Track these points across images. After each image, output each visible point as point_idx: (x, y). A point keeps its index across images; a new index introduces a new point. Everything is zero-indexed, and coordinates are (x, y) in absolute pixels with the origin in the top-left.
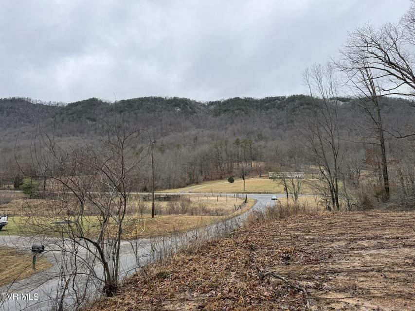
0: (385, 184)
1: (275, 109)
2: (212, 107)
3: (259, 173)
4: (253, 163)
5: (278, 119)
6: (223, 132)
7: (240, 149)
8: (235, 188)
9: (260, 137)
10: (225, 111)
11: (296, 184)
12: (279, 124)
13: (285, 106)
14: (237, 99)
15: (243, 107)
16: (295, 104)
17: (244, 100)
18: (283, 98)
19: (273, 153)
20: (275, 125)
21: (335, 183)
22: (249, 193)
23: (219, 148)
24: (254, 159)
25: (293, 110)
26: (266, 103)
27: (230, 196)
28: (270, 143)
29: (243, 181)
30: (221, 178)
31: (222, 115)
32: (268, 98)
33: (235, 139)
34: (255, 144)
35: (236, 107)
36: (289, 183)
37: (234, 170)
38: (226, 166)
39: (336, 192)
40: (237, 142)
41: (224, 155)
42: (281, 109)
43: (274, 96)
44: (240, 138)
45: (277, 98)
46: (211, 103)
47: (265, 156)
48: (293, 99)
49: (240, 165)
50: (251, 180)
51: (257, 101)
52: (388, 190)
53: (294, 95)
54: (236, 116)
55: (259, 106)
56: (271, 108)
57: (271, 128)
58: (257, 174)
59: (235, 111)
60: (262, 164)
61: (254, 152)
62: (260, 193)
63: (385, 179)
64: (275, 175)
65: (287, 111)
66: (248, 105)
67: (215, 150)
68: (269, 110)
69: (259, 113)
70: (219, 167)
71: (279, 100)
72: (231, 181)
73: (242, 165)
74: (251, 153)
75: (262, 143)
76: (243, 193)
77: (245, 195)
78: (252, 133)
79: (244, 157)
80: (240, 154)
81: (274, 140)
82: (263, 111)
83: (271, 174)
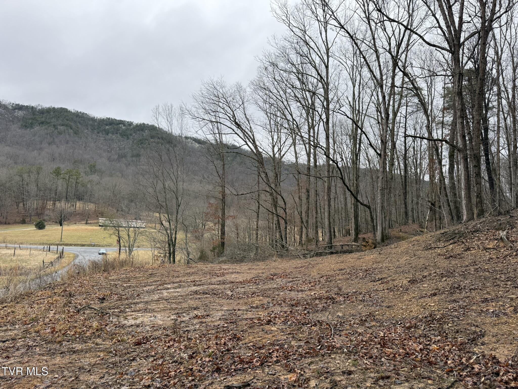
0: (222, 239)
1: (118, 135)
2: (20, 113)
3: (85, 218)
4: (78, 204)
5: (120, 149)
6: (35, 153)
7: (60, 182)
8: (46, 238)
9: (93, 169)
10: (42, 123)
11: (132, 235)
12: (121, 156)
13: (131, 135)
14: (63, 111)
15: (72, 124)
16: (145, 134)
17: (74, 114)
18: (130, 124)
19: (108, 193)
20: (116, 157)
21: (174, 236)
22: (67, 245)
23: (25, 176)
24: (80, 198)
26: (107, 125)
27: (36, 249)
28: (106, 180)
29: (60, 228)
30: (23, 222)
31: (37, 128)
32: (109, 119)
33: (55, 166)
34: (84, 178)
35: (60, 122)
36: (123, 234)
37: (47, 212)
38: (33, 204)
39: (174, 246)
40: (57, 172)
41: (33, 188)
42: (126, 138)
43: (118, 119)
44: (62, 166)
45: (121, 122)
46: (20, 108)
47: (96, 195)
48: (142, 128)
49: (58, 204)
50: (73, 227)
51: (93, 120)
52: (223, 244)
53: (144, 124)
54: (60, 133)
55: (96, 127)
56: (113, 134)
57: (109, 159)
58: (84, 220)
59: (59, 127)
60: (91, 207)
61: (81, 189)
62: (83, 245)
63: (222, 233)
64: (108, 222)
65: (133, 142)
66: (79, 123)
67: (17, 178)
68: (110, 135)
69: (94, 136)
70: (21, 205)
71: (124, 125)
72: (40, 226)
73: (62, 205)
75: (95, 177)
76: (58, 245)
77: (60, 248)
78: (81, 162)
79: (64, 194)
80: (60, 188)
81: (111, 176)
82: (100, 134)
83: (101, 220)
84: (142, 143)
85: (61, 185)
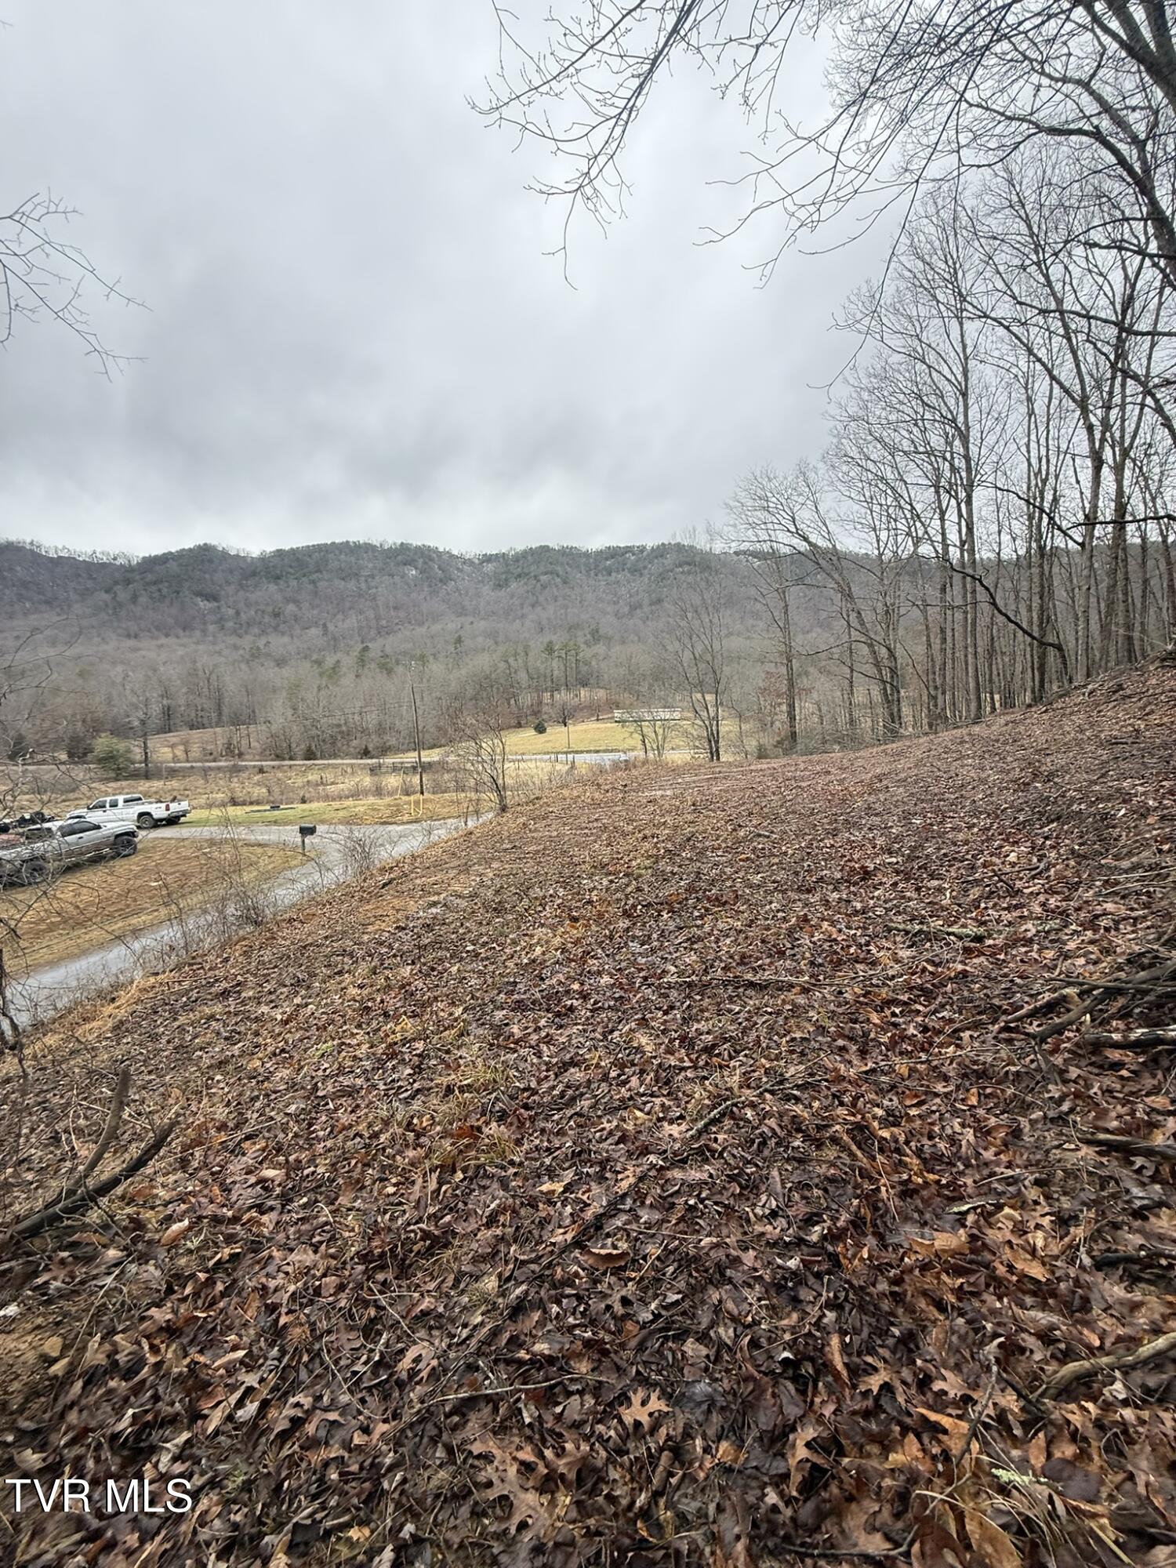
1: (626, 573)
2: (489, 568)
3: (595, 711)
4: (584, 693)
5: (631, 596)
6: (517, 623)
7: (555, 664)
8: (549, 745)
9: (596, 636)
10: (519, 576)
11: (660, 732)
12: (634, 608)
13: (645, 567)
14: (545, 549)
15: (559, 569)
16: (666, 562)
18: (642, 549)
19: (622, 671)
20: (626, 609)
21: (715, 727)
22: (577, 752)
23: (511, 660)
24: (585, 685)
25: (662, 577)
27: (541, 760)
28: (616, 649)
29: (564, 729)
30: (519, 725)
31: (513, 585)
33: (546, 640)
34: (586, 653)
35: (542, 569)
36: (648, 730)
37: (545, 709)
38: (527, 699)
39: (717, 742)
40: (550, 649)
41: (523, 676)
42: (638, 574)
44: (554, 638)
45: (629, 549)
46: (488, 559)
47: (606, 676)
48: (661, 551)
49: (557, 696)
50: (581, 727)
51: (587, 555)
52: (794, 735)
53: (663, 544)
54: (544, 587)
55: (592, 567)
56: (618, 572)
57: (617, 615)
58: (593, 715)
59: (541, 578)
60: (601, 694)
61: (584, 669)
62: (597, 752)
63: (791, 718)
64: (626, 716)
65: (650, 579)
67: (502, 665)
68: (613, 575)
69: (591, 582)
70: (512, 702)
72: (541, 729)
73: (562, 696)
74: (578, 673)
75: (600, 649)
76: (566, 753)
77: (570, 756)
78: (577, 626)
79: (563, 681)
80: (556, 673)
81: (624, 643)
82: (600, 577)
83: (617, 714)
84: (663, 579)
85: (556, 667)
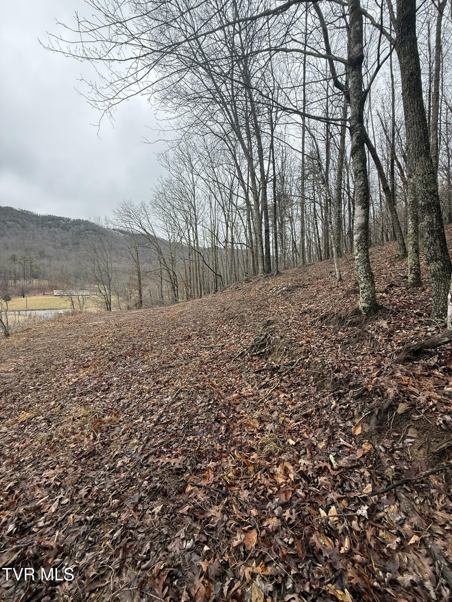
1: (60, 228)
3: (42, 290)
4: (35, 281)
5: (62, 239)
7: (17, 266)
8: (14, 306)
9: (42, 255)
11: (81, 300)
12: (64, 245)
13: (70, 228)
14: (11, 209)
15: (19, 220)
16: (81, 228)
17: (19, 212)
18: (68, 220)
19: (58, 272)
20: (60, 245)
24: (36, 277)
25: (79, 233)
26: (49, 221)
28: (55, 262)
29: (22, 298)
32: (50, 216)
33: (11, 254)
34: (36, 262)
35: (8, 218)
36: (75, 299)
37: (10, 288)
39: (110, 304)
40: (14, 258)
42: (66, 230)
43: (58, 216)
44: (16, 253)
47: (49, 274)
48: (78, 222)
49: (18, 282)
50: (34, 298)
51: (37, 216)
53: (79, 220)
54: (9, 227)
55: (41, 222)
56: (55, 227)
57: (54, 247)
58: (41, 292)
59: (8, 222)
60: (46, 282)
61: (35, 270)
64: (62, 293)
65: (72, 233)
66: (26, 219)
68: (53, 228)
69: (40, 229)
71: (64, 221)
72: (7, 299)
73: (21, 283)
74: (32, 271)
75: (45, 261)
78: (31, 249)
79: (22, 274)
80: (17, 270)
81: (59, 260)
82: (45, 228)
83: (56, 292)
84: (79, 234)
85: (18, 268)
